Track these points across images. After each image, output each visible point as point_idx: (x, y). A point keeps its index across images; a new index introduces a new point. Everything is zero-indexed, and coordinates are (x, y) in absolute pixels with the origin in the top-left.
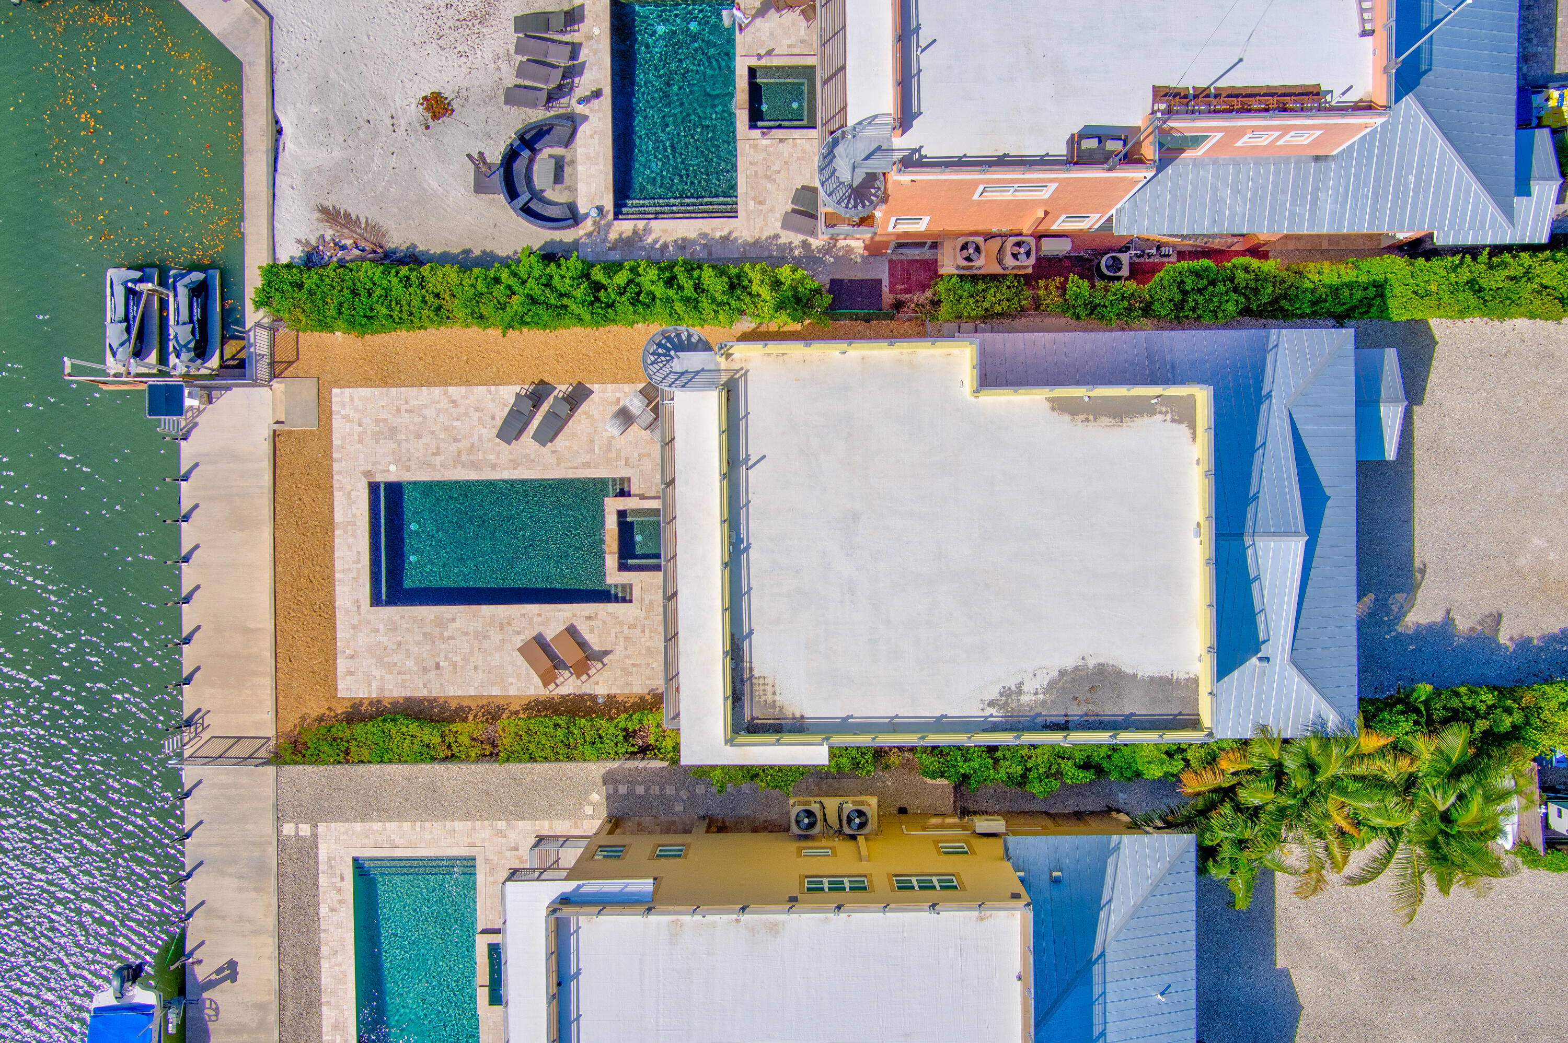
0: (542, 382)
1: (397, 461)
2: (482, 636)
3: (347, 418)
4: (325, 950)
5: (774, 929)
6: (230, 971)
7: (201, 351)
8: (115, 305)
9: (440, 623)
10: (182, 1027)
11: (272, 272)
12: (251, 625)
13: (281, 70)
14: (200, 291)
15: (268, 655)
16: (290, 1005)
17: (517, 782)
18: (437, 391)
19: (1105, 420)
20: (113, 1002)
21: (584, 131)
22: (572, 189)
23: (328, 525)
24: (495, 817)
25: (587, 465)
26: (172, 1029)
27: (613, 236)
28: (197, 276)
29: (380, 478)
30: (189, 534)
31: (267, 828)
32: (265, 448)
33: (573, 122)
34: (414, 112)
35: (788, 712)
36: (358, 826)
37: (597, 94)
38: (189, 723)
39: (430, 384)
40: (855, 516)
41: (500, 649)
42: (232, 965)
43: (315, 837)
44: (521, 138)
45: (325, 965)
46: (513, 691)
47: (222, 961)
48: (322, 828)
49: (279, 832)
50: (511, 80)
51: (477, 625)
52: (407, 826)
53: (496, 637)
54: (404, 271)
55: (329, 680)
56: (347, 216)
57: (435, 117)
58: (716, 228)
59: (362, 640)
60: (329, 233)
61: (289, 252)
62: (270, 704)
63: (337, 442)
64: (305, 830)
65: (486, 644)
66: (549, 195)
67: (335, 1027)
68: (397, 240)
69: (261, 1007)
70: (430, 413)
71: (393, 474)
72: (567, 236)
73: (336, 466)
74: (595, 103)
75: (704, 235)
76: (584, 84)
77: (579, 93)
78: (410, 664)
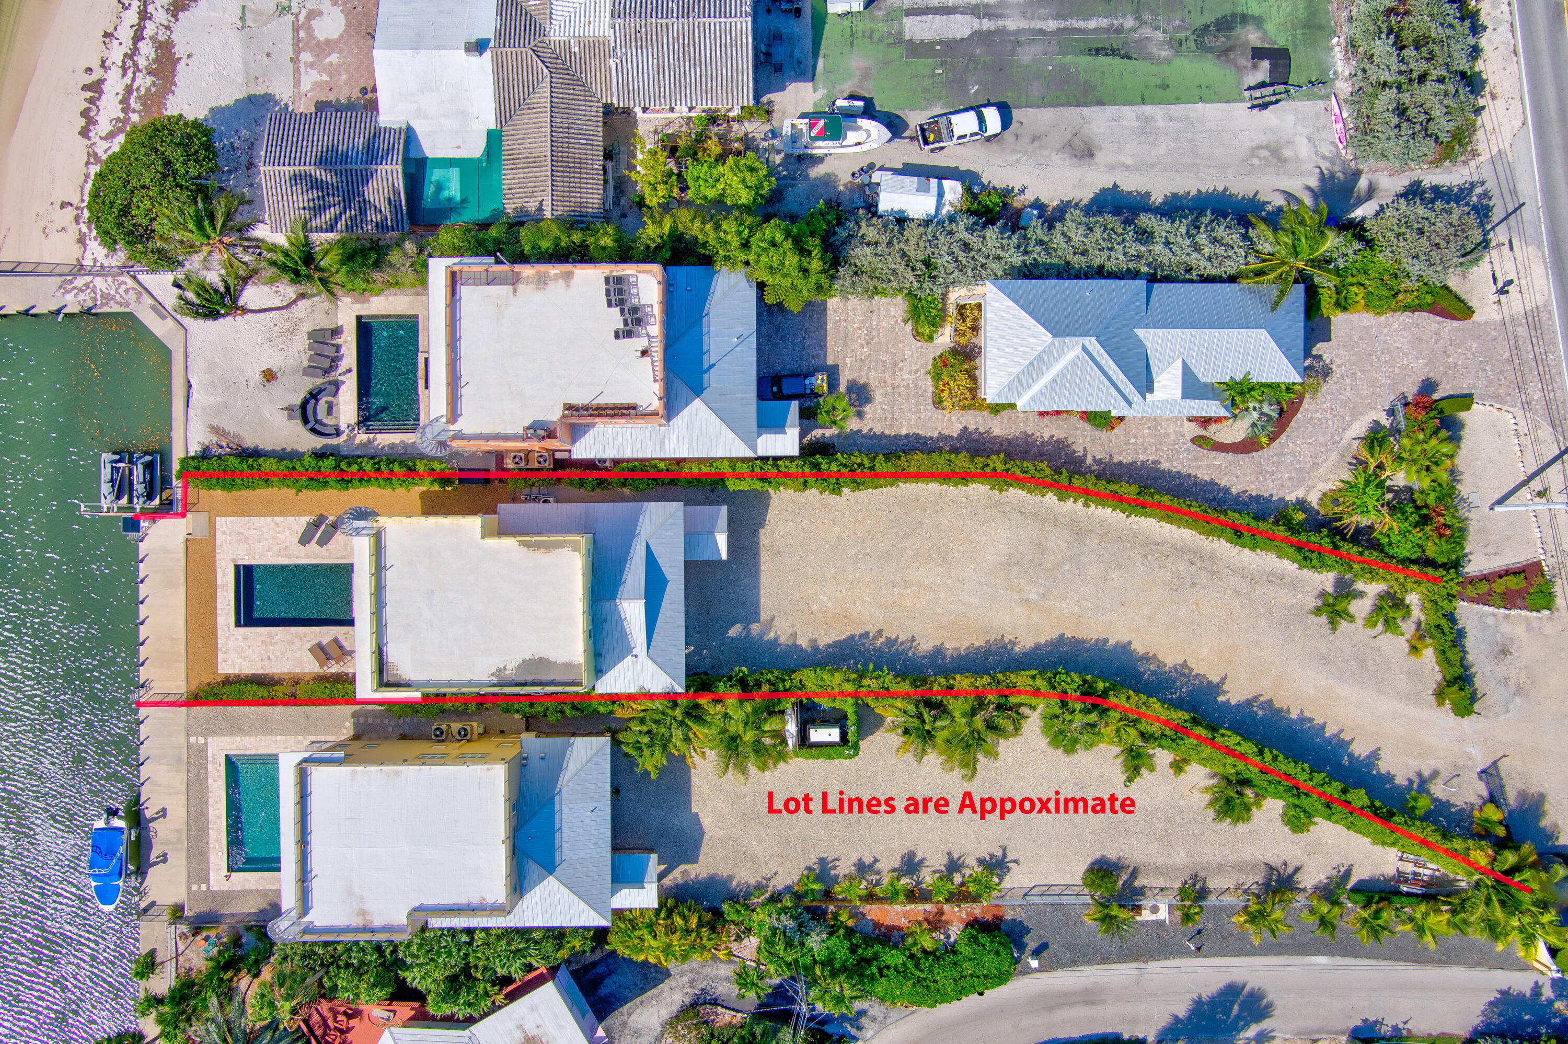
0: (322, 515)
1: (248, 554)
2: (291, 643)
3: (224, 533)
4: (211, 801)
5: (397, 774)
6: (163, 813)
7: (150, 496)
8: (106, 473)
9: (270, 636)
10: (138, 837)
11: (185, 461)
12: (175, 636)
13: (191, 356)
14: (149, 466)
15: (183, 651)
16: (193, 828)
17: (308, 716)
18: (269, 519)
19: (542, 550)
20: (104, 826)
21: (343, 389)
22: (337, 418)
23: (213, 587)
24: (297, 734)
25: (344, 557)
26: (133, 838)
27: (357, 441)
28: (148, 458)
29: (239, 563)
30: (143, 590)
31: (182, 740)
32: (182, 547)
33: (337, 385)
34: (258, 378)
35: (403, 678)
36: (228, 738)
37: (350, 371)
38: (142, 686)
39: (265, 515)
40: (433, 592)
41: (300, 649)
42: (164, 810)
43: (206, 744)
44: (311, 393)
45: (211, 809)
46: (306, 671)
47: (159, 808)
48: (210, 739)
49: (188, 741)
50: (306, 364)
51: (289, 637)
52: (253, 738)
53: (298, 644)
54: (251, 461)
55: (214, 664)
56: (224, 430)
57: (268, 381)
58: (409, 438)
59: (230, 644)
60: (215, 439)
61: (195, 449)
62: (184, 676)
63: (218, 544)
64: (201, 740)
65: (293, 647)
66: (325, 421)
67: (216, 840)
68: (249, 442)
69: (179, 831)
70: (265, 530)
71: (247, 561)
72: (334, 441)
73: (218, 557)
74: (348, 375)
75: (402, 442)
76: (344, 365)
77: (341, 370)
78: (255, 657)
